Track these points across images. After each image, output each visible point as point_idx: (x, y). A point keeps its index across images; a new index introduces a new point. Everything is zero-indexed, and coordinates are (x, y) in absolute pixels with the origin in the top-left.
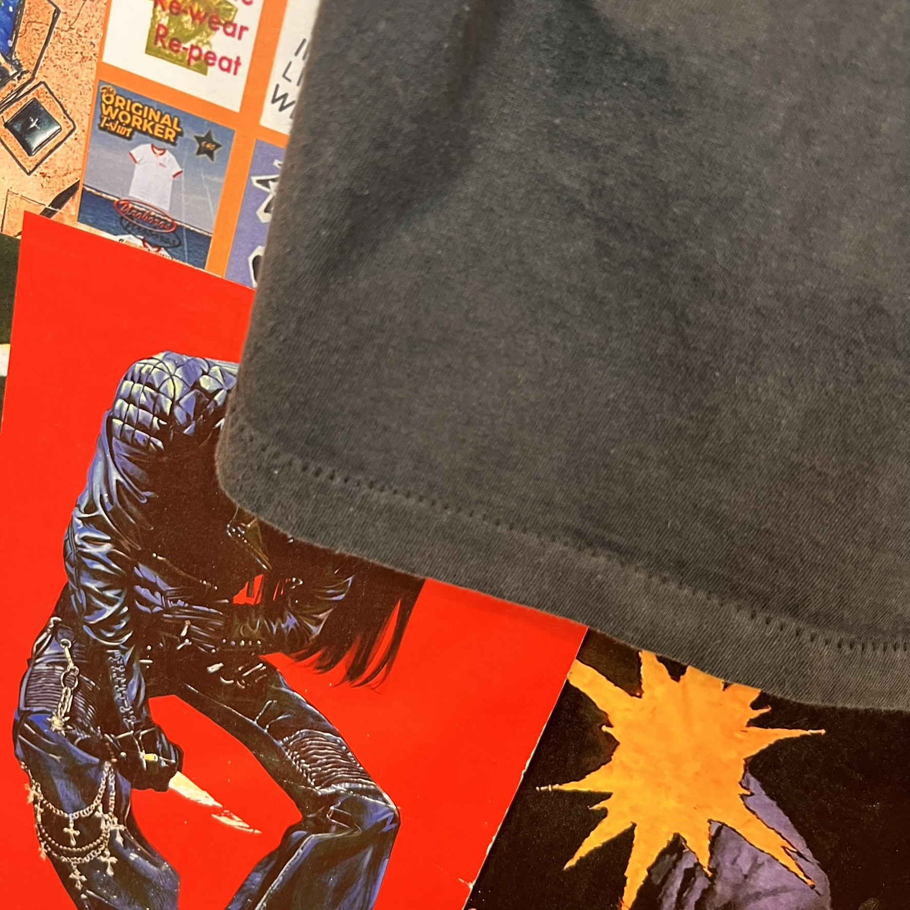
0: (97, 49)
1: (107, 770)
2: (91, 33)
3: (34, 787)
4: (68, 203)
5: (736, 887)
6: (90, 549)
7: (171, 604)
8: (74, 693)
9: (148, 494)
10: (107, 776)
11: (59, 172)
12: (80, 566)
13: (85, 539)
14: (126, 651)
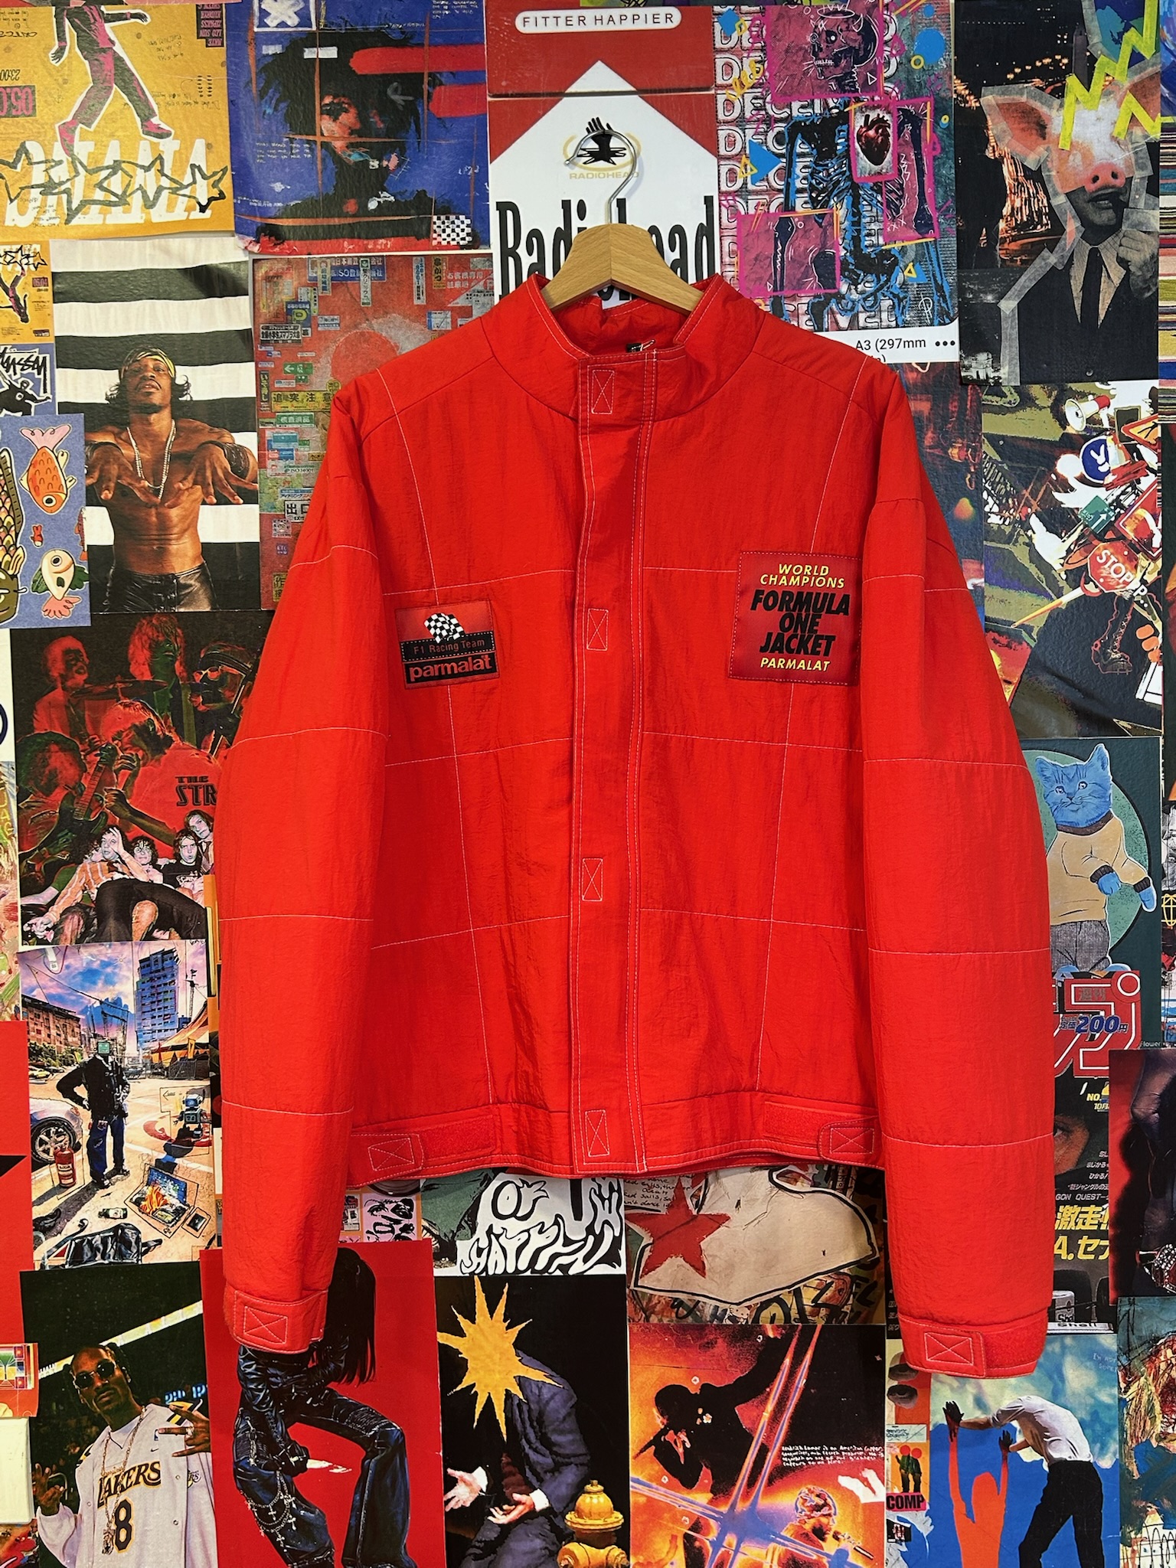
0: (213, 1191)
1: (278, 1475)
2: (211, 1187)
3: (249, 1501)
4: (213, 1242)
5: (538, 1403)
6: (249, 1370)
7: (285, 1380)
8: (256, 1442)
10: (280, 1479)
11: (208, 1233)
12: (246, 1380)
13: (247, 1367)
14: (273, 1410)
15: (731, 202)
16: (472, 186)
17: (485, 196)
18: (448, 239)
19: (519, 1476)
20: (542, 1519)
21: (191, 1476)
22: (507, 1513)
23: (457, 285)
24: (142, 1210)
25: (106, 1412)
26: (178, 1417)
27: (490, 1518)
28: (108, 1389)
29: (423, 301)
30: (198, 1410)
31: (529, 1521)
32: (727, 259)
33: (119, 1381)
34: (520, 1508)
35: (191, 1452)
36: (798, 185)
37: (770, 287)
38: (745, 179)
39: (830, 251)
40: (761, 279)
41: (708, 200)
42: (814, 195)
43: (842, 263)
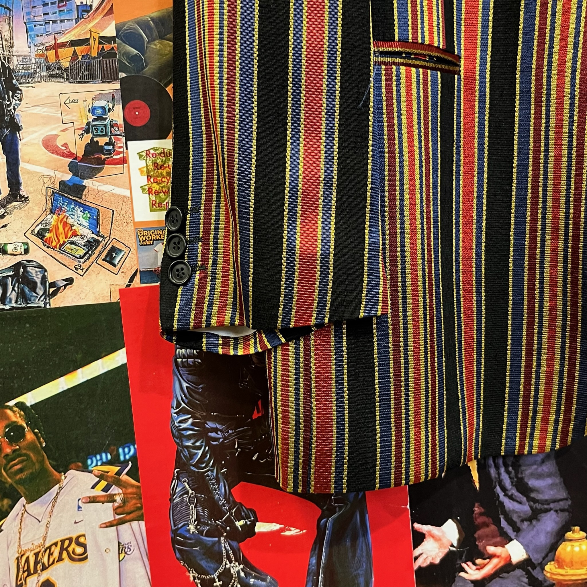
0: (132, 218)
1: (223, 542)
2: (128, 213)
3: (191, 572)
4: (135, 279)
6: (184, 426)
7: (226, 434)
8: (196, 507)
9: (201, 386)
11: (128, 268)
12: (181, 437)
14: (214, 469)
19: (493, 527)
20: (519, 572)
21: (122, 549)
22: (480, 568)
24: (47, 243)
25: (19, 482)
26: (103, 484)
27: (462, 574)
28: (20, 455)
30: (127, 474)
31: (505, 575)
33: (32, 447)
34: (495, 561)
35: (122, 522)
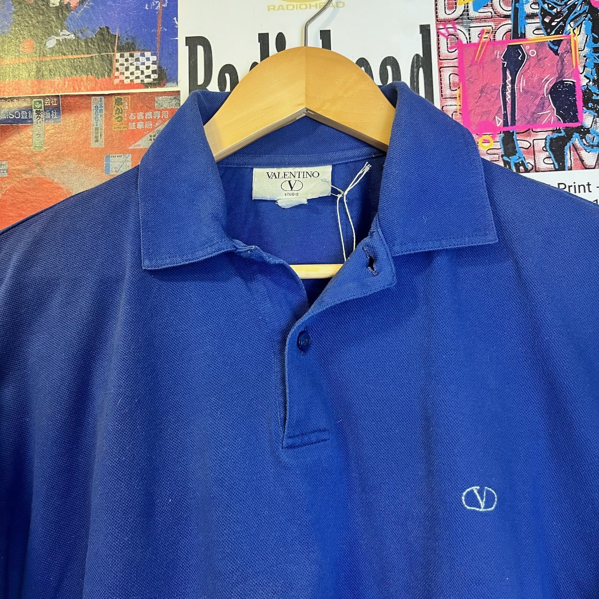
15: (451, 31)
16: (160, 21)
17: (174, 32)
18: (132, 77)
23: (140, 126)
29: (101, 144)
32: (448, 92)
36: (528, 9)
37: (499, 122)
38: (467, 6)
39: (569, 80)
40: (488, 112)
41: (425, 30)
42: (547, 20)
43: (584, 93)
